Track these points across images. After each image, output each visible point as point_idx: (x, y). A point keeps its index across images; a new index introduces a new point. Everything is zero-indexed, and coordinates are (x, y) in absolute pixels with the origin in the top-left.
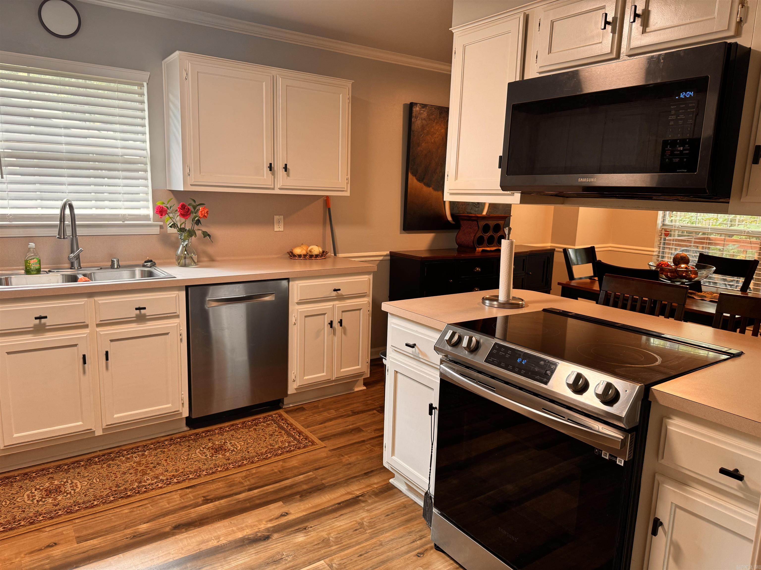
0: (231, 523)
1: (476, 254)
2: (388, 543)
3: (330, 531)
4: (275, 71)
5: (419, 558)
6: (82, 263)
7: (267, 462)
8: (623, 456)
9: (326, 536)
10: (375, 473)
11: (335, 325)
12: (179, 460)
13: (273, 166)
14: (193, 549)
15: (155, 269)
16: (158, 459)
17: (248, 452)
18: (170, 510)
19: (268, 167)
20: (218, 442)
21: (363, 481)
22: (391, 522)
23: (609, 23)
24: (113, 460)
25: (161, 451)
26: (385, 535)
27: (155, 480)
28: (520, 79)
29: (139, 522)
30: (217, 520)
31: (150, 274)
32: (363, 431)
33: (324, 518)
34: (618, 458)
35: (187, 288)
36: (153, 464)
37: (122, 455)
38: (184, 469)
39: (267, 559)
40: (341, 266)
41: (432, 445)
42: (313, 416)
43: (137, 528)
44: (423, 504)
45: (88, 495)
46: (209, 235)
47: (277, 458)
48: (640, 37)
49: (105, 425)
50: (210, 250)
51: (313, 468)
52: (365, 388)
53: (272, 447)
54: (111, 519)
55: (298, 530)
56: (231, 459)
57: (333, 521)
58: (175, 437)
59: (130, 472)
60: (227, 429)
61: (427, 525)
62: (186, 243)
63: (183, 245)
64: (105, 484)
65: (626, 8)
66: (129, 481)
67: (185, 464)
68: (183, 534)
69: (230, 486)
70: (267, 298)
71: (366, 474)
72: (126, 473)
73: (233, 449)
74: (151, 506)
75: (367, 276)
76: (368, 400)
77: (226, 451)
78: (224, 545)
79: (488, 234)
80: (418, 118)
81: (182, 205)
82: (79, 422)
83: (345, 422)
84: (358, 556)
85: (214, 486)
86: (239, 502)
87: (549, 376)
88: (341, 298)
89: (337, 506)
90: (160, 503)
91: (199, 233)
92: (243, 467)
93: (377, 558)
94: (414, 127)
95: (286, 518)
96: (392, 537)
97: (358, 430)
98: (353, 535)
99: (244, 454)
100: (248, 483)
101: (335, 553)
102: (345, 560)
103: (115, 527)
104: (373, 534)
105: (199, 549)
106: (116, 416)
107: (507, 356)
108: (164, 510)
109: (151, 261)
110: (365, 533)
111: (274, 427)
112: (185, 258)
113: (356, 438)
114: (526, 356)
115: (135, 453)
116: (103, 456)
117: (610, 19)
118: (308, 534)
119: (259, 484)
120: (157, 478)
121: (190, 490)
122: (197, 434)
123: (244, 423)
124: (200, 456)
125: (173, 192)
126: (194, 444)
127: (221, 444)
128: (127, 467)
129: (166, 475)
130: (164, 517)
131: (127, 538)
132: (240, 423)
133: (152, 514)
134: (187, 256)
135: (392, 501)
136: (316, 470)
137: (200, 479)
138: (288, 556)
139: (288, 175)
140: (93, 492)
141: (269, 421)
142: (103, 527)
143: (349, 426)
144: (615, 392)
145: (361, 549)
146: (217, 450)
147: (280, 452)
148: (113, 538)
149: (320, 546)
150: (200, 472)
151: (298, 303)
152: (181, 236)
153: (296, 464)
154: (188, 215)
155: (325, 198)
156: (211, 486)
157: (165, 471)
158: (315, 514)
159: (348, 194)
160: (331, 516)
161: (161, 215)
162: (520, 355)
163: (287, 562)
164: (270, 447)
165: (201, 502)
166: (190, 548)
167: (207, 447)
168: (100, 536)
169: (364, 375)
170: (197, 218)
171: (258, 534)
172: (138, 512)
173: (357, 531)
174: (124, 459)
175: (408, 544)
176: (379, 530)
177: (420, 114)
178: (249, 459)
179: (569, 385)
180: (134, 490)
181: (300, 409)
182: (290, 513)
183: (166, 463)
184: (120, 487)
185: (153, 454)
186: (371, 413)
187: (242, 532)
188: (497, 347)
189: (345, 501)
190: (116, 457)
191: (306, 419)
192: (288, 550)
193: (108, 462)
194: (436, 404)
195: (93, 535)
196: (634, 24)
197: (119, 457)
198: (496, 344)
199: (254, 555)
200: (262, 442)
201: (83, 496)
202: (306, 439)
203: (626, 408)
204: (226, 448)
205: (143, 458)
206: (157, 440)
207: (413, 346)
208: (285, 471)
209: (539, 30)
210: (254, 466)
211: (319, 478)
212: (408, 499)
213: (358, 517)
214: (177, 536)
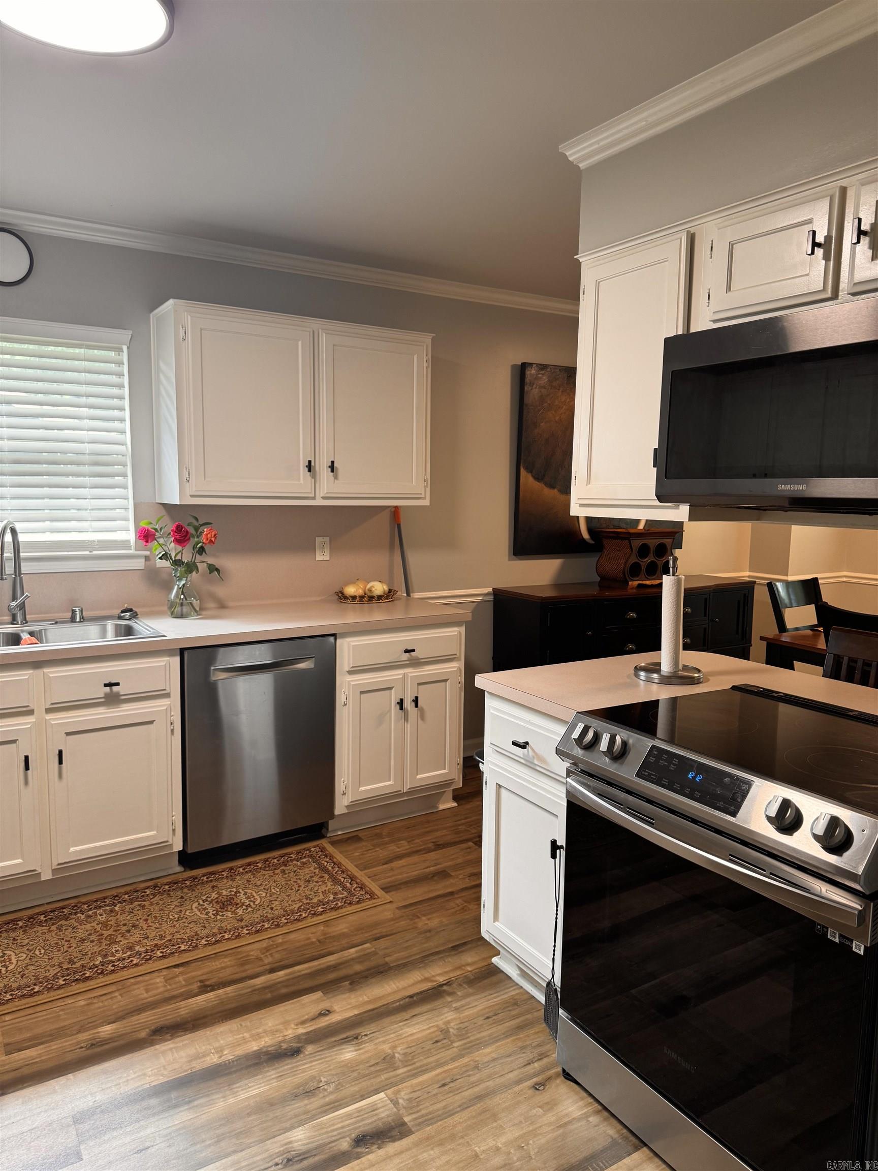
0: (241, 1025)
1: (629, 590)
2: (487, 1064)
3: (397, 1043)
4: (315, 324)
5: (537, 1092)
6: (30, 614)
7: (300, 925)
8: (862, 939)
9: (389, 1051)
10: (469, 946)
11: (407, 705)
12: (165, 919)
13: (313, 464)
14: (181, 1068)
15: (136, 622)
16: (135, 919)
17: (272, 909)
18: (148, 1002)
19: (307, 466)
20: (226, 891)
21: (450, 959)
22: (494, 1030)
23: (819, 245)
24: (66, 920)
25: (139, 905)
26: (484, 1051)
27: (129, 953)
28: (683, 331)
29: (100, 1021)
30: (220, 1020)
31: (129, 631)
32: (451, 876)
33: (386, 1021)
34: (854, 942)
35: (182, 651)
36: (126, 927)
37: (81, 911)
38: (173, 935)
39: (295, 1089)
40: (416, 613)
41: (557, 906)
42: (374, 850)
43: (96, 1031)
44: (544, 999)
45: (27, 975)
46: (217, 570)
47: (317, 919)
48: (868, 265)
49: (57, 863)
50: (220, 591)
51: (371, 937)
52: (455, 804)
53: (308, 901)
54: (59, 1016)
55: (346, 1041)
56: (245, 919)
57: (400, 1026)
58: (162, 882)
59: (91, 939)
60: (241, 870)
61: (551, 1035)
62: (183, 582)
63: (178, 585)
64: (53, 958)
65: (846, 222)
66: (90, 953)
67: (174, 926)
68: (166, 1043)
69: (242, 965)
70: (302, 665)
71: (454, 948)
72: (85, 940)
73: (248, 903)
74: (121, 995)
75: (456, 629)
76: (459, 825)
77: (238, 906)
78: (229, 1063)
79: (648, 560)
80: (534, 386)
81: (177, 526)
82: (18, 859)
83: (425, 861)
84: (440, 1087)
85: (217, 963)
86: (255, 990)
87: (738, 802)
88: (416, 663)
89: (407, 1000)
90: (134, 990)
91: (202, 567)
92: (262, 933)
93: (469, 1091)
94: (529, 399)
95: (327, 1018)
96: (494, 1055)
97: (443, 874)
98: (432, 1050)
99: (265, 912)
100: (270, 959)
101: (403, 1081)
102: (418, 1094)
103: (63, 1028)
104: (465, 1049)
105: (191, 1069)
106: (72, 849)
107: (672, 767)
108: (140, 1003)
109: (130, 610)
110: (451, 1047)
111: (312, 868)
112: (182, 605)
113: (440, 888)
114: (702, 768)
115: (100, 907)
116: (52, 912)
117: (820, 239)
118: (361, 1047)
119: (287, 961)
120: (131, 949)
121: (181, 969)
122: (194, 878)
123: (267, 861)
124: (198, 913)
125: (165, 505)
126: (189, 895)
127: (231, 895)
128: (87, 931)
129: (144, 944)
130: (139, 1014)
131: (82, 1048)
132: (261, 860)
133: (121, 1009)
134: (185, 602)
135: (495, 993)
136: (376, 940)
137: (197, 952)
138: (327, 1083)
139: (336, 477)
140: (34, 971)
141: (305, 857)
142: (48, 1027)
143: (430, 867)
144: (845, 833)
145: (444, 1075)
146: (224, 904)
147: (320, 909)
148: (60, 1047)
149: (378, 1068)
150: (197, 940)
151: (350, 672)
152: (176, 572)
153: (345, 930)
154: (186, 541)
155: (393, 510)
156: (213, 964)
157: (145, 938)
158: (371, 1013)
159: (426, 502)
160: (398, 1017)
161: (147, 542)
162: (692, 766)
163: (326, 1093)
164: (305, 901)
165: (197, 991)
166: (176, 1066)
167: (209, 899)
168: (42, 1043)
169: (454, 784)
170: (200, 545)
171: (282, 1044)
172: (101, 1004)
173: (439, 1044)
174: (83, 917)
175: (520, 1068)
176: (473, 1043)
177: (537, 378)
178: (272, 919)
179: (769, 819)
180: (96, 969)
181: (354, 838)
182: (334, 1011)
183: (147, 925)
184: (74, 963)
185: (127, 910)
186: (464, 846)
187: (258, 1041)
188: (656, 753)
189: (421, 992)
190: (71, 914)
191: (363, 854)
192: (330, 1073)
193: (59, 922)
194: (561, 841)
195: (31, 1041)
196: (858, 247)
197: (76, 914)
198: (653, 747)
199: (275, 1080)
200: (293, 893)
201: (19, 976)
202: (361, 888)
203: (862, 859)
204: (239, 901)
205: (111, 916)
206: (134, 886)
207: (524, 746)
208: (327, 941)
209: (711, 257)
210: (279, 931)
211: (381, 953)
212: (521, 990)
213: (442, 1020)
214: (157, 1047)
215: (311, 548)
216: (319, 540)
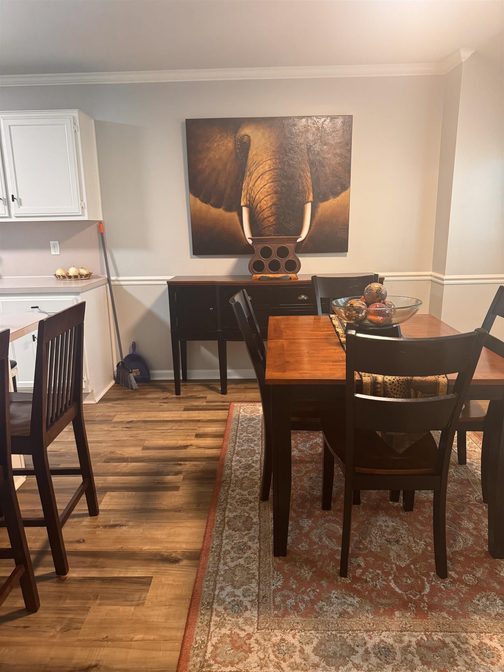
79: (270, 259)
139: (20, 204)
159: (85, 218)
215: (48, 247)
216: (52, 243)
